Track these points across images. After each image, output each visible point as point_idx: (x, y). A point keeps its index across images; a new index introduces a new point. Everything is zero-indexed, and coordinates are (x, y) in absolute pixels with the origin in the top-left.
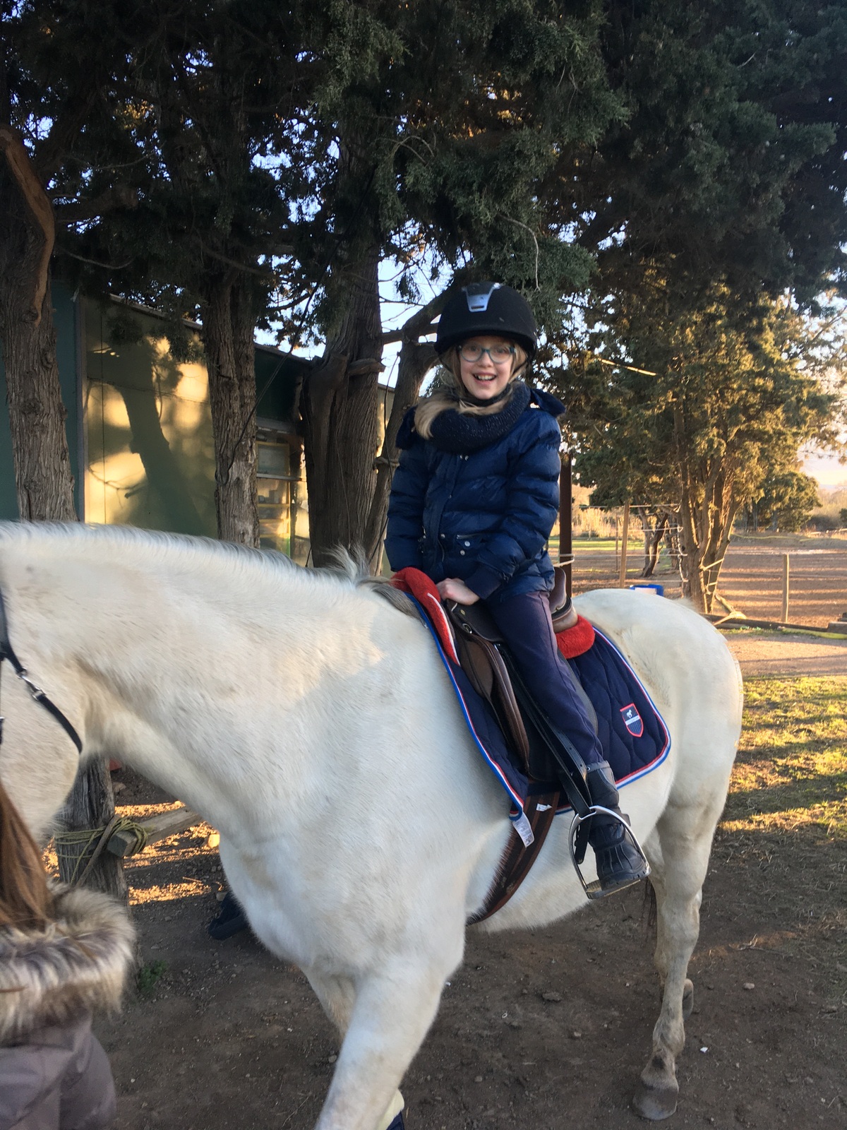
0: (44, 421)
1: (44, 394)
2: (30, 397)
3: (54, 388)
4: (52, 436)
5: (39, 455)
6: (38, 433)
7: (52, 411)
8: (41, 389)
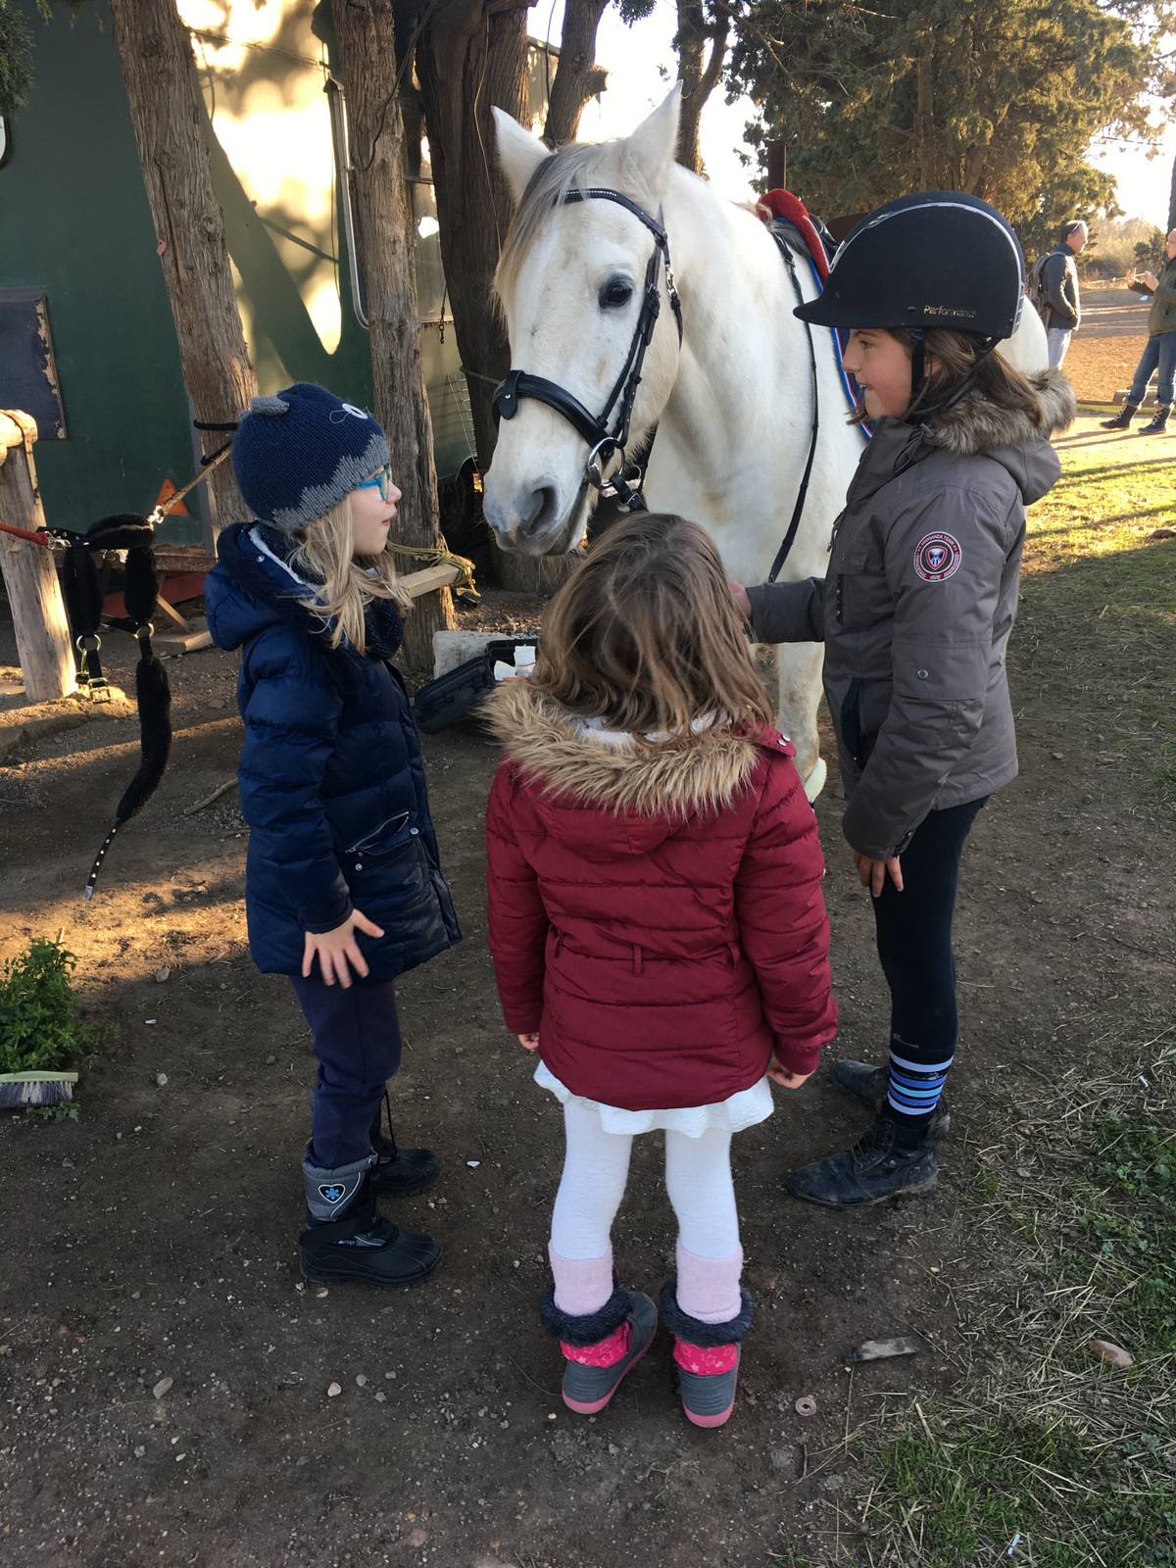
0: (170, 65)
1: (165, 27)
2: (150, 32)
4: (180, 89)
5: (169, 116)
6: (164, 84)
7: (177, 53)
8: (161, 20)
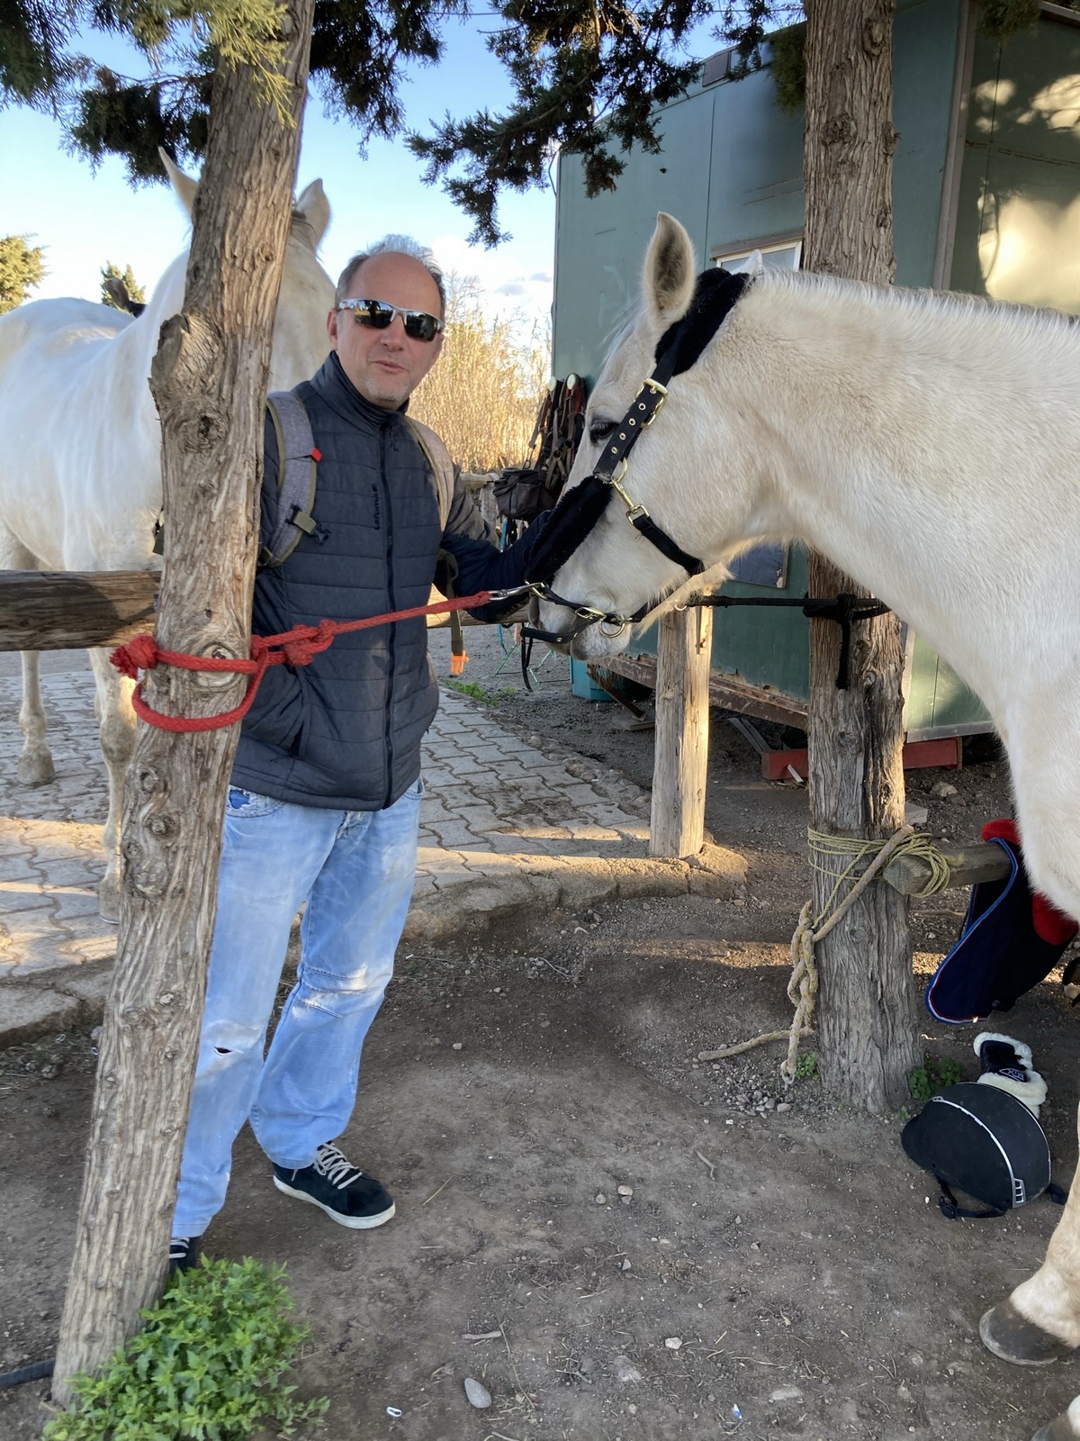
0: (856, 154)
1: (861, 106)
2: (838, 111)
3: (879, 94)
4: (865, 182)
5: (841, 217)
6: (843, 178)
7: (871, 137)
8: (857, 95)
